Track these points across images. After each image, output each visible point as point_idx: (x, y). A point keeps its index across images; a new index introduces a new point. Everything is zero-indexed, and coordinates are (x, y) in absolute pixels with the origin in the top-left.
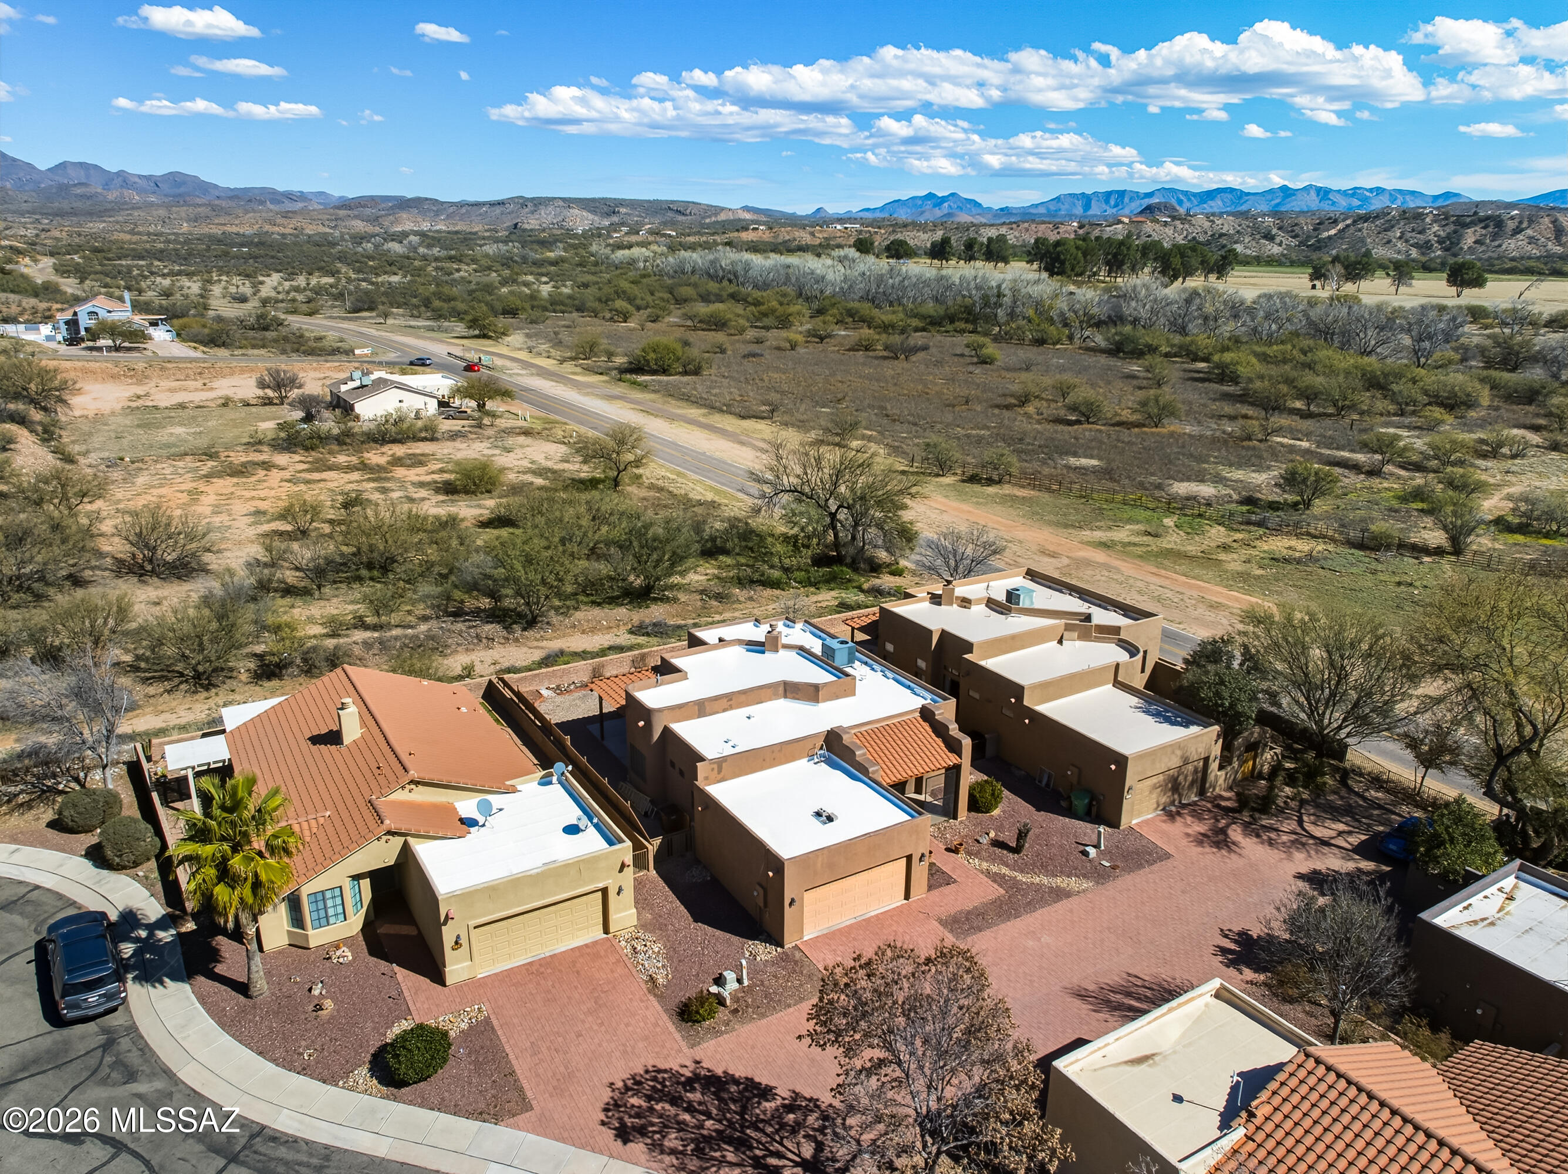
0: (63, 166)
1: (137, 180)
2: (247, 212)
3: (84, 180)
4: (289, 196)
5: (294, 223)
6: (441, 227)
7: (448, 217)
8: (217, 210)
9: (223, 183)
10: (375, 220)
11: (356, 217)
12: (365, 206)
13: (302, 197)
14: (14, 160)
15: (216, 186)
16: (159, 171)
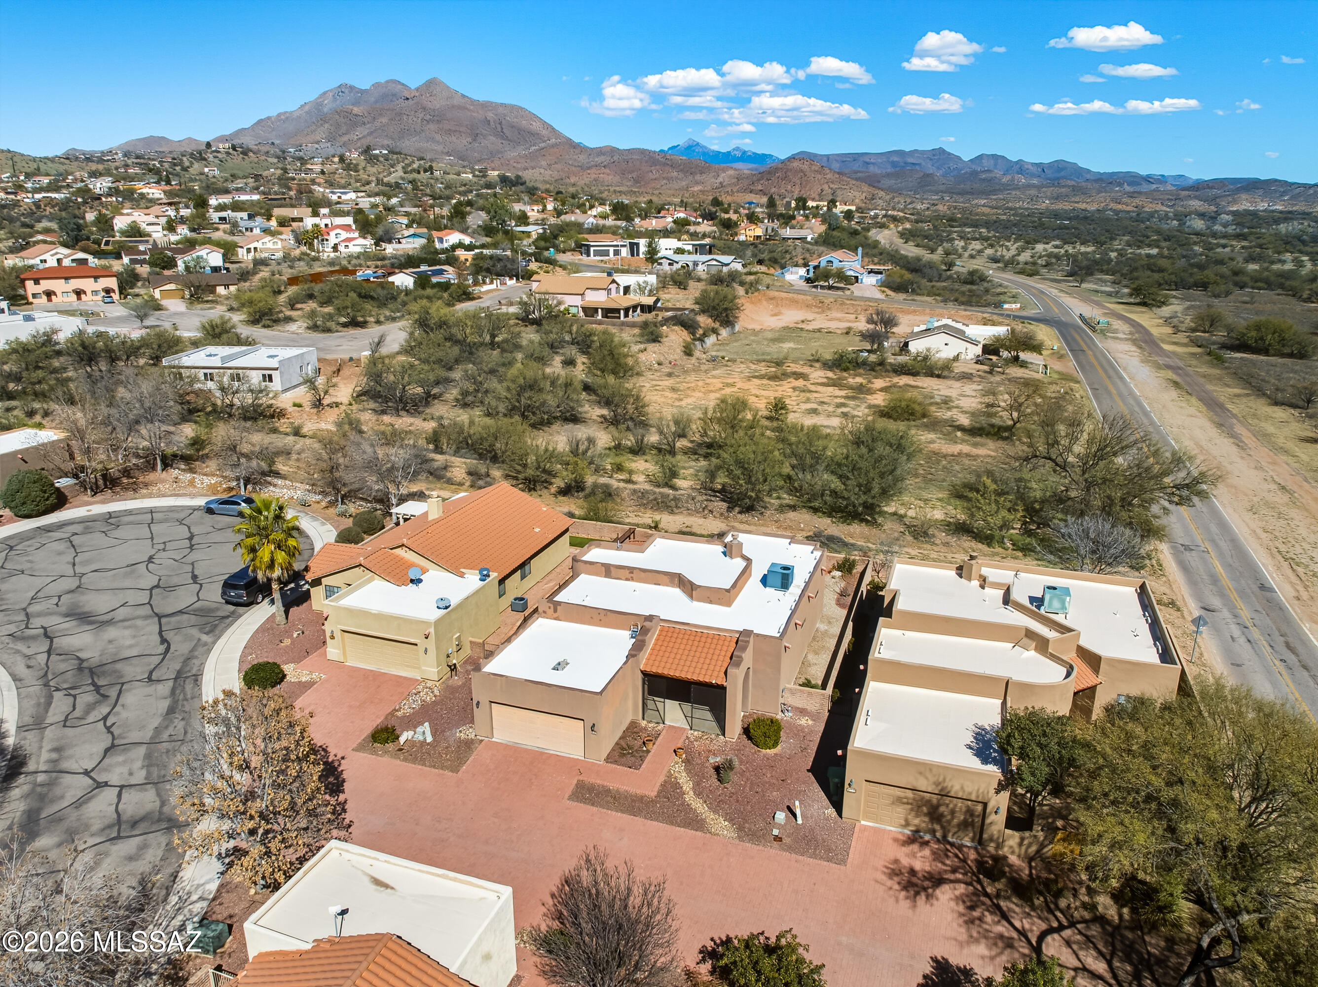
0: (980, 157)
1: (1030, 167)
2: (1099, 192)
3: (991, 168)
4: (1148, 179)
5: (1137, 201)
6: (1279, 207)
7: (1293, 198)
8: (1077, 190)
9: (1094, 169)
10: (1213, 200)
11: (1196, 197)
12: (1212, 188)
13: (1162, 179)
14: (949, 154)
15: (1089, 171)
16: (1046, 160)
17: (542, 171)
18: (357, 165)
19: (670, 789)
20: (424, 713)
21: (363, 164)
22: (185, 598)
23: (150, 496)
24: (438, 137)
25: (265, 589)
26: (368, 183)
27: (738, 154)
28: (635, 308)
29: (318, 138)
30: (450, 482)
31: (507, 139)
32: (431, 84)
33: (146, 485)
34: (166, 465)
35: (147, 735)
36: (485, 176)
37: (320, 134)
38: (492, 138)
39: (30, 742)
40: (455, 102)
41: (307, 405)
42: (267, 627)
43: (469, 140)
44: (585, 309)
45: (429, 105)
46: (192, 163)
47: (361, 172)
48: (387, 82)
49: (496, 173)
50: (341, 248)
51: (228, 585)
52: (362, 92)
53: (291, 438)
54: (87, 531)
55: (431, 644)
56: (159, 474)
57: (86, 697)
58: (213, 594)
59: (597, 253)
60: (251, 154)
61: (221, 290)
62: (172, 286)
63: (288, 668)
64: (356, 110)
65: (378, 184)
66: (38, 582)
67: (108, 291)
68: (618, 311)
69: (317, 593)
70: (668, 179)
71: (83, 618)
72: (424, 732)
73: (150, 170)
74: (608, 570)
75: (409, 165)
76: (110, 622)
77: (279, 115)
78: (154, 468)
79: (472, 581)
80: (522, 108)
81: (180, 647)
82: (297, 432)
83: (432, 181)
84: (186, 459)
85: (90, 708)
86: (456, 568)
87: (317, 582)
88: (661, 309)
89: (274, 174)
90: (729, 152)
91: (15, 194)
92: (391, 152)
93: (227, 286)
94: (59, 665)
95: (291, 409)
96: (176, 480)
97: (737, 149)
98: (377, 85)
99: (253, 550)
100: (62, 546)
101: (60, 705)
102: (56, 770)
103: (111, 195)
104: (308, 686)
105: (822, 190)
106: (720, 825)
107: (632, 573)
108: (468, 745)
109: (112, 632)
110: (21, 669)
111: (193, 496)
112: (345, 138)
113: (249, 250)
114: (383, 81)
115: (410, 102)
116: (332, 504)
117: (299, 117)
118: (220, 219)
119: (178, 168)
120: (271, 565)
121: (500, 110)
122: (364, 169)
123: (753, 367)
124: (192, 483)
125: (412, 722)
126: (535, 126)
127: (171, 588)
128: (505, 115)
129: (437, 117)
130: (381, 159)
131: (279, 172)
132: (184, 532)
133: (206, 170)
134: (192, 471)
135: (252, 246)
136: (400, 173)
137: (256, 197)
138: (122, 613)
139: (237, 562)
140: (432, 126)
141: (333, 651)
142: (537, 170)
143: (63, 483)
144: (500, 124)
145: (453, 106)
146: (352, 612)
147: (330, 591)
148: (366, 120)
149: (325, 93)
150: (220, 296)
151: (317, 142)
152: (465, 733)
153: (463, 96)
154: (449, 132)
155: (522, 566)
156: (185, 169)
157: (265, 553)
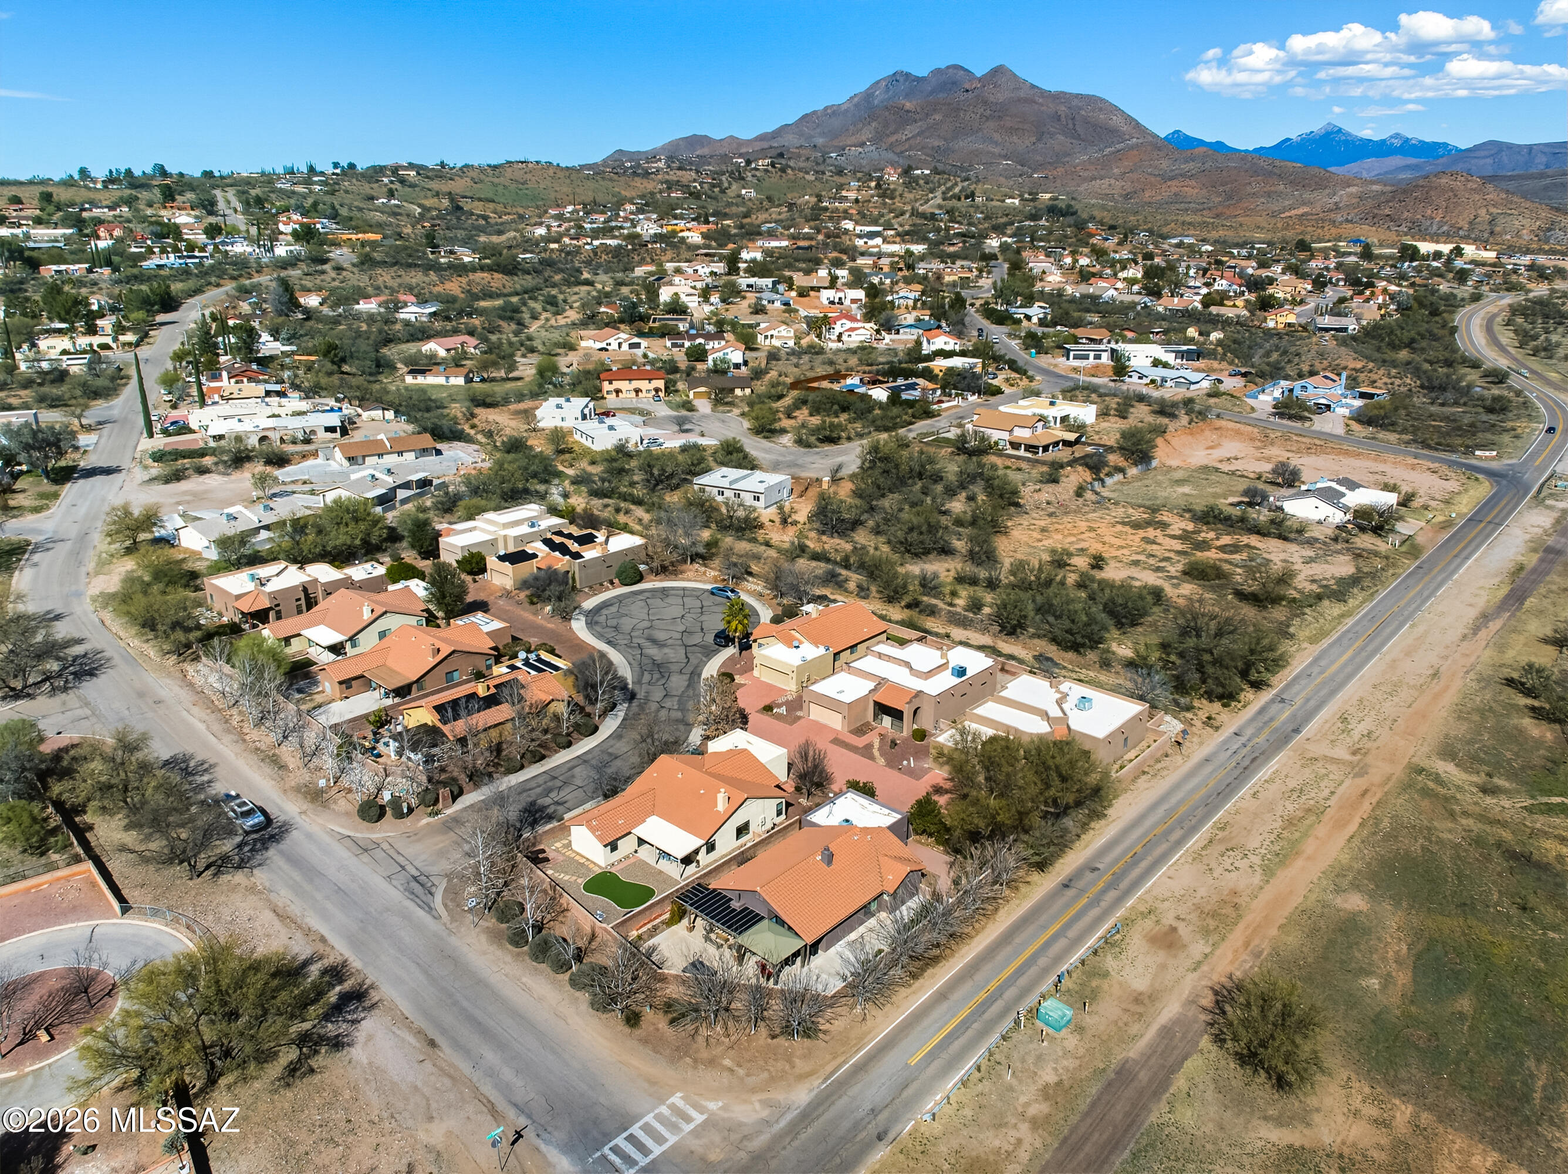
17: (1113, 181)
18: (895, 190)
19: (869, 746)
20: (787, 703)
21: (900, 189)
22: (697, 639)
23: (683, 580)
24: (997, 137)
25: (733, 641)
26: (902, 214)
27: (1397, 143)
28: (1056, 444)
29: (864, 138)
30: (846, 591)
31: (1078, 137)
32: (998, 71)
33: (682, 572)
34: (692, 561)
35: (679, 693)
36: (1034, 200)
37: (866, 134)
38: (1061, 137)
39: (637, 689)
40: (1022, 94)
41: (777, 520)
42: (731, 658)
43: (1033, 139)
44: (1011, 443)
45: (992, 99)
46: (730, 184)
47: (898, 199)
48: (948, 67)
49: (1048, 196)
50: (845, 338)
51: (717, 636)
52: (918, 79)
53: (763, 548)
54: (654, 597)
55: (794, 675)
56: (688, 566)
57: (656, 676)
58: (710, 638)
59: (1076, 357)
60: (789, 171)
61: (738, 392)
62: (703, 389)
63: (737, 677)
64: (908, 105)
65: (912, 214)
66: (635, 621)
67: (657, 390)
68: (1037, 447)
69: (755, 646)
70: (1269, 194)
71: (654, 641)
72: (783, 710)
73: (691, 194)
74: (880, 656)
75: (949, 189)
76: (664, 646)
77: (826, 108)
78: (685, 562)
79: (821, 650)
80: (1102, 100)
81: (694, 661)
82: (768, 544)
83: (972, 210)
84: (703, 558)
85: (658, 680)
86: (816, 644)
87: (755, 641)
88: (1084, 444)
89: (807, 202)
90: (1383, 141)
91: (577, 239)
92: (936, 171)
93: (743, 389)
94: (645, 661)
95: (767, 524)
96: (697, 571)
97: (1397, 136)
98: (937, 72)
99: (729, 622)
100: (643, 604)
101: (647, 677)
102: (647, 699)
103: (655, 242)
104: (742, 685)
105: (1476, 217)
106: (882, 761)
107: (889, 658)
108: (799, 718)
109: (666, 650)
110: (631, 659)
111: (704, 582)
112: (893, 139)
113: (766, 337)
114: (943, 67)
115: (970, 95)
116: (776, 597)
117: (846, 111)
118: (748, 286)
119: (717, 190)
120: (735, 631)
121: (1075, 102)
122: (901, 195)
123: (1131, 510)
124: (705, 573)
125: (779, 706)
126: (1116, 120)
127: (691, 633)
128: (1081, 109)
129: (998, 112)
130: (921, 182)
131: (814, 200)
132: (698, 604)
133: (743, 192)
134: (705, 566)
135: (769, 333)
136: (939, 201)
137: (784, 243)
138: (670, 642)
139: (722, 626)
140: (991, 124)
141: (756, 673)
142: (1106, 181)
143: (642, 567)
144: (1073, 119)
145: (1019, 100)
146: (765, 656)
147: (760, 645)
148: (917, 117)
149: (878, 82)
150: (737, 397)
151: (862, 145)
152: (799, 713)
153: (1033, 86)
154: (1012, 131)
155: (852, 647)
156: (723, 191)
157: (734, 624)
